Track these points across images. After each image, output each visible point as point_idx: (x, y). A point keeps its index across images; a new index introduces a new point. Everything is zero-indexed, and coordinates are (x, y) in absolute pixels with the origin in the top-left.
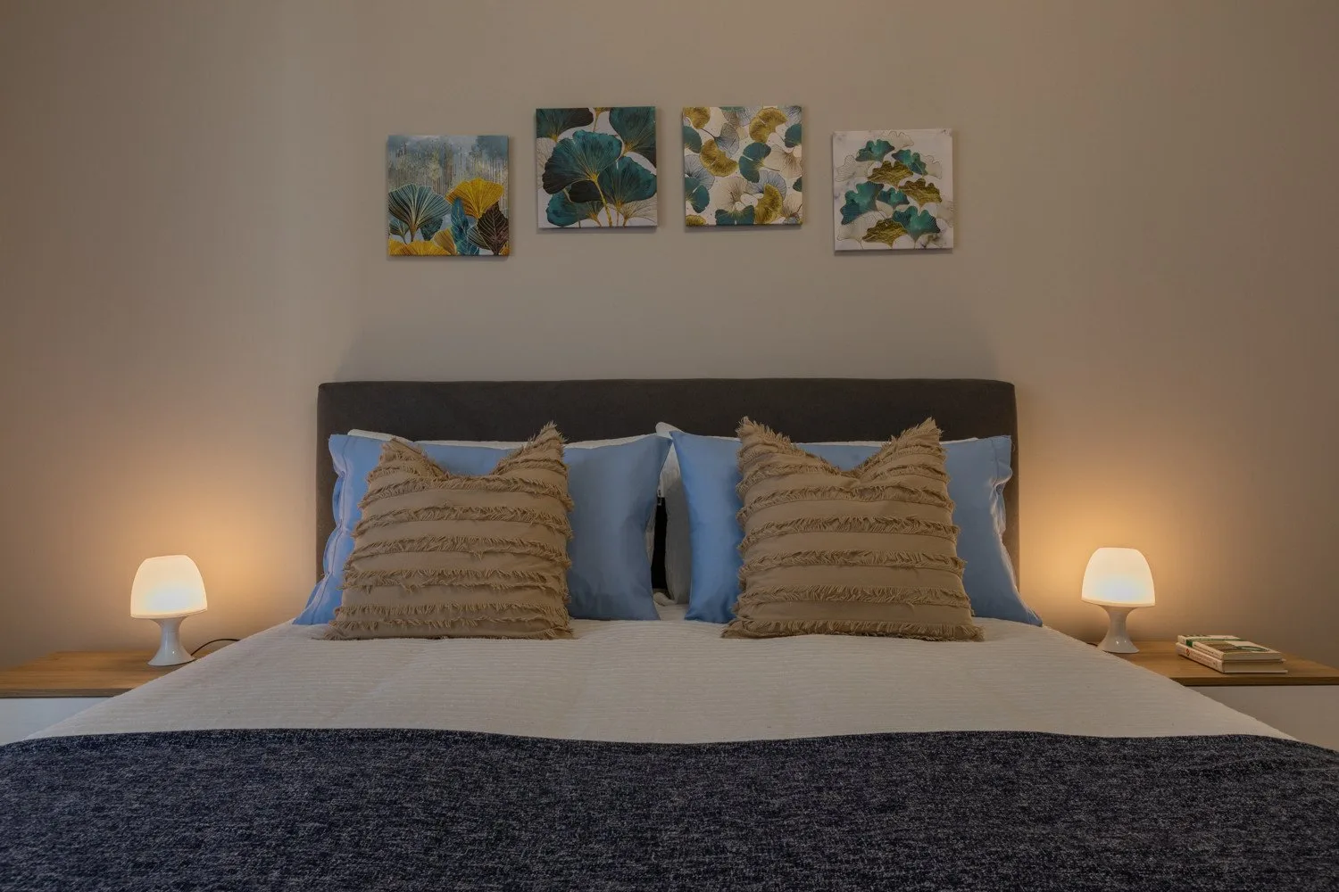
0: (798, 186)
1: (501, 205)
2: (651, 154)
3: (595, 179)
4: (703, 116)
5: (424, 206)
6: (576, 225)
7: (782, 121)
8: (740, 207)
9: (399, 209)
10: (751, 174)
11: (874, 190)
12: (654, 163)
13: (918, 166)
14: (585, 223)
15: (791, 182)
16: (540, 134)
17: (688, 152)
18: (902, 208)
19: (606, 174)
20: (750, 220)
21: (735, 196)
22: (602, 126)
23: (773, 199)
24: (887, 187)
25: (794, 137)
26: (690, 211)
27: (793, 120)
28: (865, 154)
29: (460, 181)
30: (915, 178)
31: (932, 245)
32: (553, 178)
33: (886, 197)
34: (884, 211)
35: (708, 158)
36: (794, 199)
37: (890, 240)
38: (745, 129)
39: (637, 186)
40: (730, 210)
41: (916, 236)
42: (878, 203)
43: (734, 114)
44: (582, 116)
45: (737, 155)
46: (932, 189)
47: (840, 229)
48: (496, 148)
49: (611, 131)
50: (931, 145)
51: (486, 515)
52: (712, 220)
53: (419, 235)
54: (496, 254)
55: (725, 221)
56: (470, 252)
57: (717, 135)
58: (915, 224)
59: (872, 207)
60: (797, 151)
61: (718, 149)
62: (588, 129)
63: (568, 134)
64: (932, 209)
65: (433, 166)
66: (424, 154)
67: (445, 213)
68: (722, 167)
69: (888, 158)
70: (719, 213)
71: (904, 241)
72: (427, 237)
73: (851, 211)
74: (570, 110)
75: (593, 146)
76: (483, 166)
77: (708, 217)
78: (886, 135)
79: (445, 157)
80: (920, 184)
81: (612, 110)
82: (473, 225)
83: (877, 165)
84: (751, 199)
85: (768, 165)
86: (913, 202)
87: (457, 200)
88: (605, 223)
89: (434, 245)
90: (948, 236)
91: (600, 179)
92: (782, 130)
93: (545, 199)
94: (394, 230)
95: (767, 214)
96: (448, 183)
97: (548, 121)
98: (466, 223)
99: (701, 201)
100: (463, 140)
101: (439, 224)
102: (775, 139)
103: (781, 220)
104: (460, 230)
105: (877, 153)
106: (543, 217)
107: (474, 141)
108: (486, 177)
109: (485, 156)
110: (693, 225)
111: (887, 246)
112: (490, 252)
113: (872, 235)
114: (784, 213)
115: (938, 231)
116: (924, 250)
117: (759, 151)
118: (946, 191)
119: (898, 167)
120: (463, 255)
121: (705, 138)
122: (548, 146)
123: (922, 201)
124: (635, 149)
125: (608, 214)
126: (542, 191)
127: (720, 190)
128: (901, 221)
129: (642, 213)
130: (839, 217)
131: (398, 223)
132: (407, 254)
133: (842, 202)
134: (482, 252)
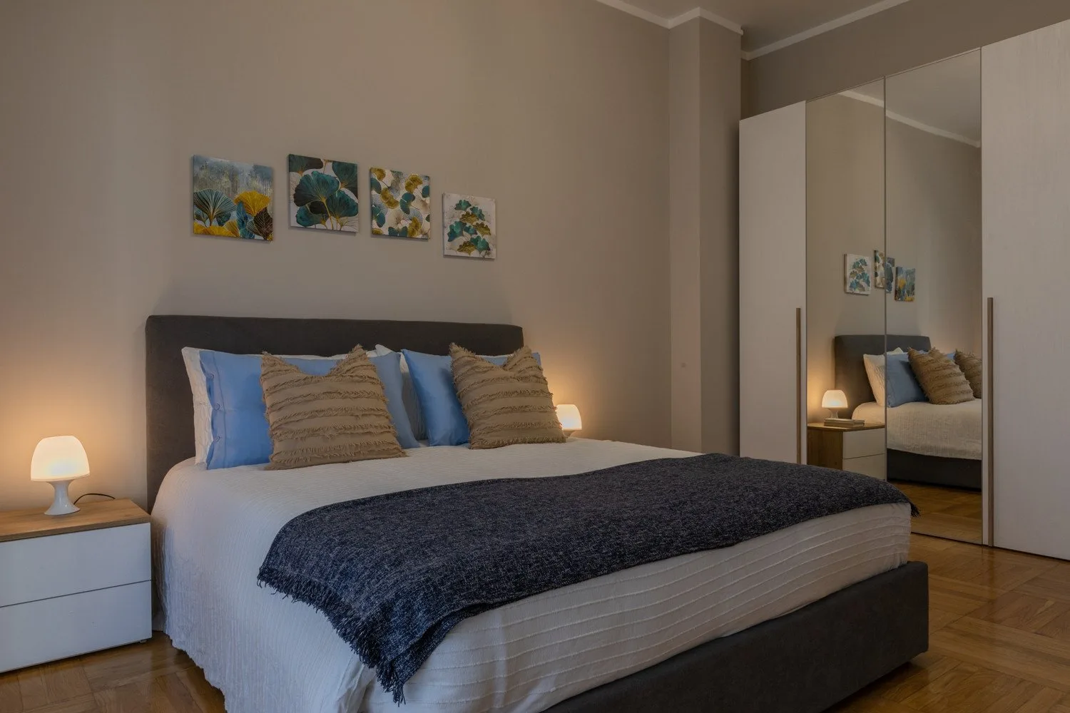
0: (428, 219)
1: (268, 210)
2: (355, 191)
3: (324, 201)
4: (382, 174)
5: (219, 204)
6: (313, 227)
7: (421, 183)
8: (400, 226)
9: (201, 204)
10: (406, 211)
11: (462, 225)
12: (357, 196)
13: (481, 216)
14: (319, 226)
15: (425, 216)
16: (290, 169)
17: (374, 192)
18: (474, 236)
19: (330, 199)
20: (404, 234)
21: (398, 221)
22: (328, 171)
23: (416, 225)
24: (468, 225)
25: (426, 192)
26: (375, 226)
27: (425, 183)
28: (458, 207)
29: (242, 192)
30: (480, 222)
31: (486, 257)
32: (301, 196)
33: (467, 230)
34: (466, 237)
35: (385, 197)
36: (426, 226)
37: (469, 252)
38: (403, 184)
39: (348, 209)
40: (396, 228)
41: (480, 251)
42: (464, 233)
43: (398, 175)
44: (317, 163)
45: (399, 199)
46: (487, 228)
47: (447, 244)
48: (264, 174)
49: (333, 174)
50: (486, 205)
51: (357, 396)
52: (386, 232)
53: (215, 223)
54: (265, 239)
55: (393, 233)
56: (249, 236)
57: (389, 185)
58: (480, 245)
59: (461, 234)
60: (428, 200)
61: (390, 193)
62: (320, 171)
63: (309, 172)
64: (487, 238)
65: (225, 179)
66: (219, 171)
67: (232, 210)
68: (392, 204)
69: (468, 210)
70: (390, 229)
71: (475, 253)
72: (221, 224)
73: (452, 236)
74: (310, 158)
75: (323, 181)
76: (257, 184)
77: (385, 230)
78: (468, 198)
79: (233, 175)
80: (482, 225)
81: (334, 162)
82: (251, 220)
83: (464, 213)
84: (406, 223)
85: (414, 205)
86: (479, 234)
87: (241, 202)
88: (330, 227)
89: (225, 229)
90: (494, 252)
91: (327, 201)
92: (420, 187)
93: (295, 209)
94: (199, 218)
95: (413, 232)
96: (235, 192)
97: (295, 163)
98: (246, 218)
99: (381, 221)
100: (245, 166)
101: (228, 217)
102: (418, 192)
103: (420, 236)
104: (242, 222)
105: (464, 206)
106: (294, 220)
107: (250, 167)
108: (259, 191)
109: (258, 177)
110: (376, 234)
111: (466, 255)
112: (262, 238)
113: (462, 248)
114: (422, 232)
115: (489, 250)
116: (483, 258)
117: (409, 197)
118: (493, 231)
119: (473, 215)
120: (244, 237)
121: (383, 187)
122: (296, 178)
123: (483, 234)
124: (346, 187)
125: (331, 223)
126: (293, 205)
127: (391, 214)
128: (474, 243)
129: (350, 223)
130: (447, 238)
131: (200, 212)
132: (207, 233)
133: (448, 230)
134: (257, 237)
